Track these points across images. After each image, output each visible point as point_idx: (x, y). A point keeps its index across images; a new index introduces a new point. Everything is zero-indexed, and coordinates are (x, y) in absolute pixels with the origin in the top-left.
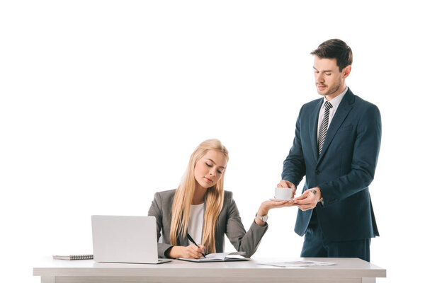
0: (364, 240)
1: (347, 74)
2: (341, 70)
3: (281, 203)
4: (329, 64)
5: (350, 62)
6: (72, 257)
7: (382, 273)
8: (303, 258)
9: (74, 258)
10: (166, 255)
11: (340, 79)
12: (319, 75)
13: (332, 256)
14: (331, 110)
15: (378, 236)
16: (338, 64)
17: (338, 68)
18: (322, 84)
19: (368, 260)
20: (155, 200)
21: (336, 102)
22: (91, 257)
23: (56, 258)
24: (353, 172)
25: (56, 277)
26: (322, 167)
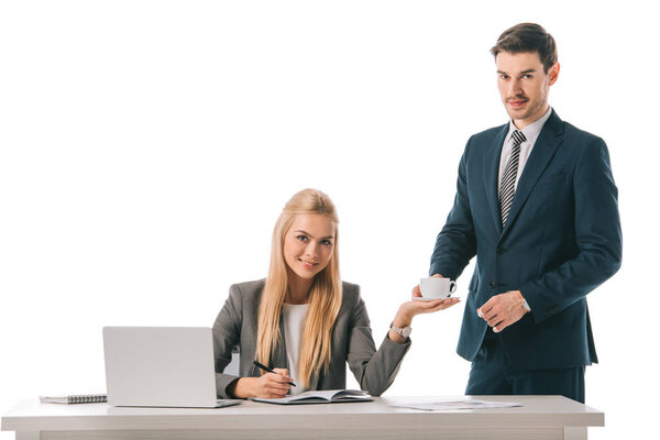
0: (575, 368)
1: (555, 78)
2: (546, 72)
3: (431, 304)
6: (72, 399)
7: (598, 420)
8: (469, 397)
9: (74, 401)
10: (229, 392)
13: (521, 392)
14: (523, 146)
15: (596, 362)
17: (542, 67)
19: (581, 399)
20: (231, 297)
22: (101, 399)
23: (46, 400)
24: (581, 256)
25: (41, 431)
26: (508, 242)
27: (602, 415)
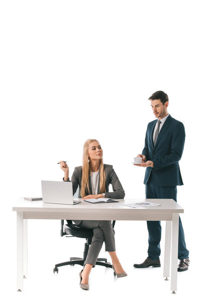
1: (167, 106)
2: (163, 104)
4: (157, 102)
5: (167, 100)
9: (33, 200)
11: (164, 109)
12: (154, 108)
14: (161, 125)
16: (162, 101)
17: (162, 103)
18: (156, 112)
20: (75, 171)
21: (163, 120)
22: (41, 199)
23: (26, 199)
24: (171, 154)
25: (24, 212)
26: (156, 150)
27: (183, 210)
